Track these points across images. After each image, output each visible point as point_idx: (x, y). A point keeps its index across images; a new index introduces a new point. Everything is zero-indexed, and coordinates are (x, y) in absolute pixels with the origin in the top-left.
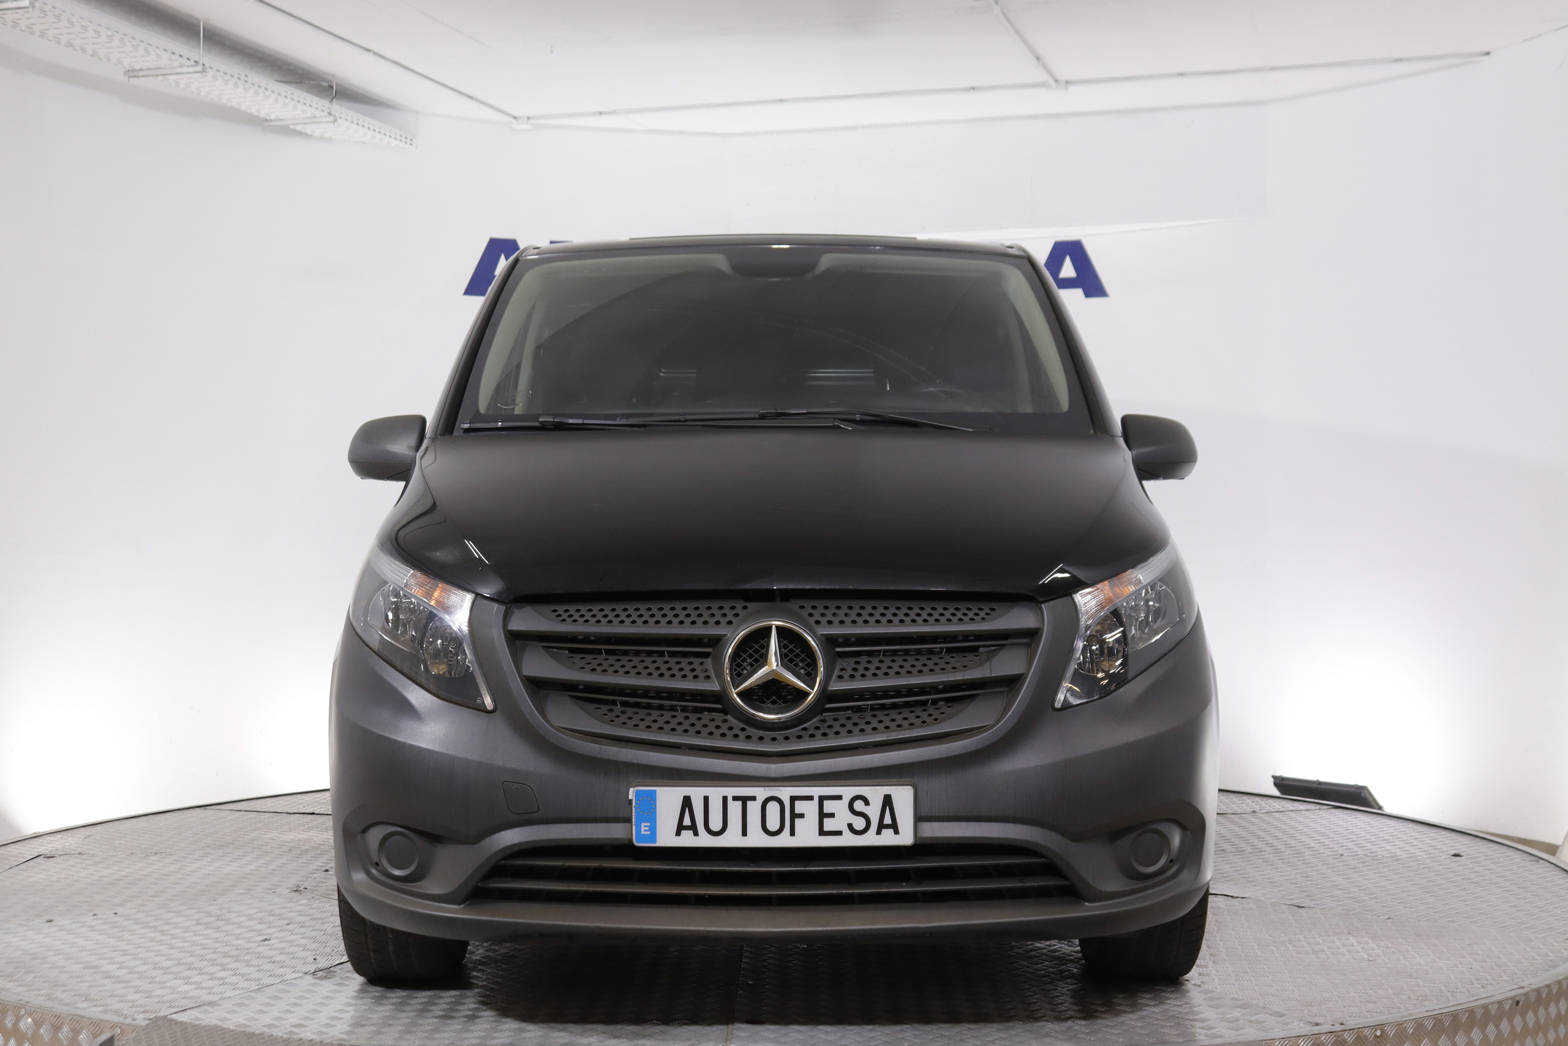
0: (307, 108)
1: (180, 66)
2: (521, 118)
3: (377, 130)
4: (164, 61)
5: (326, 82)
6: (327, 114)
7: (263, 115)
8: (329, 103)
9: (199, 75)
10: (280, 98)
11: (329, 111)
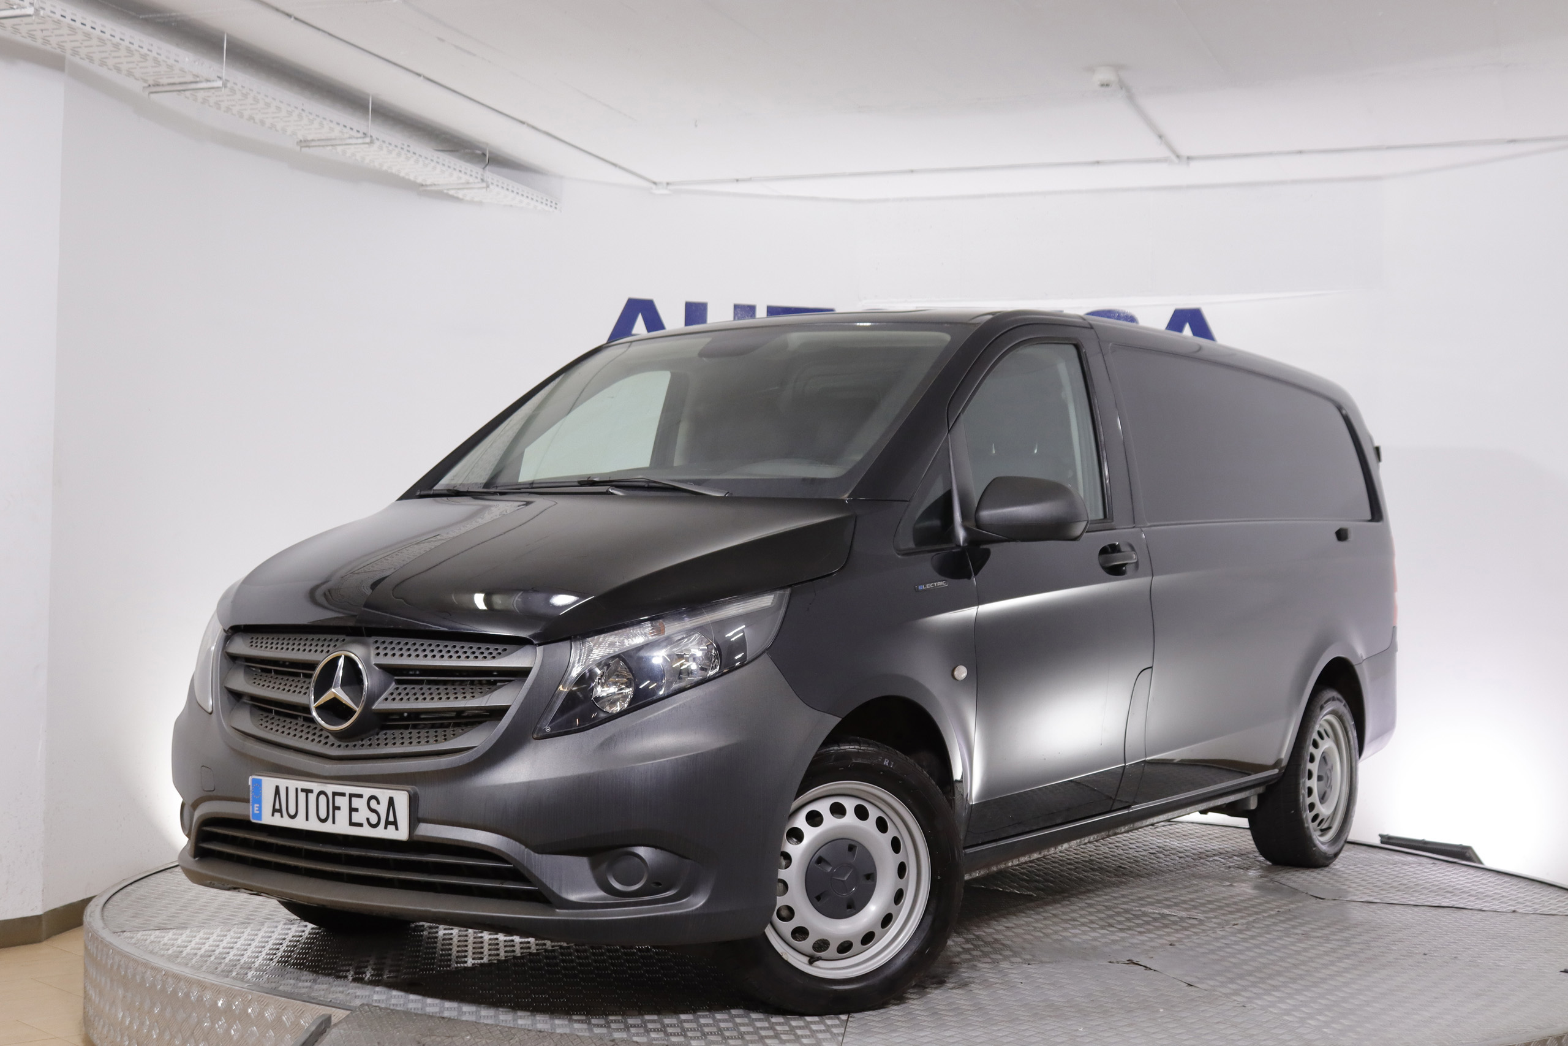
0: (462, 175)
1: (349, 138)
2: (661, 183)
3: (525, 194)
4: (332, 135)
5: (479, 150)
6: (480, 180)
7: (419, 180)
8: (482, 170)
9: (367, 146)
10: (438, 165)
11: (482, 177)
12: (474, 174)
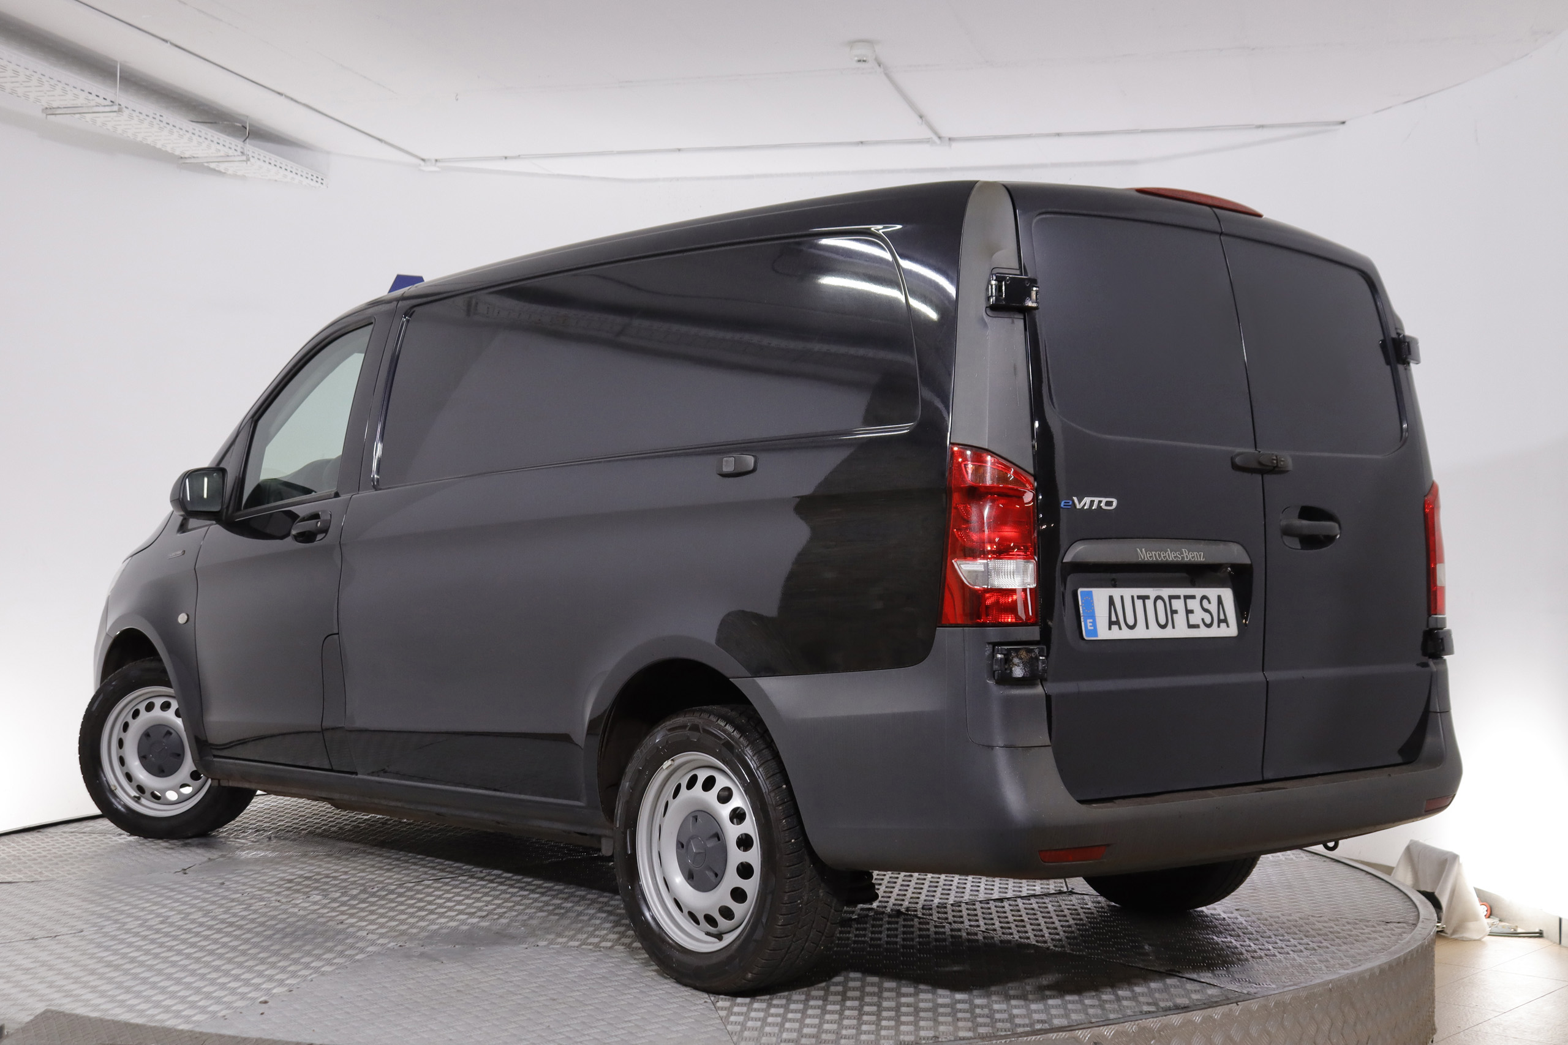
0: (220, 147)
1: (97, 106)
2: (429, 160)
3: (289, 169)
4: (81, 101)
5: (239, 122)
6: (240, 154)
7: (177, 153)
8: (242, 143)
9: (115, 114)
10: (194, 137)
11: (242, 150)
12: (233, 147)
